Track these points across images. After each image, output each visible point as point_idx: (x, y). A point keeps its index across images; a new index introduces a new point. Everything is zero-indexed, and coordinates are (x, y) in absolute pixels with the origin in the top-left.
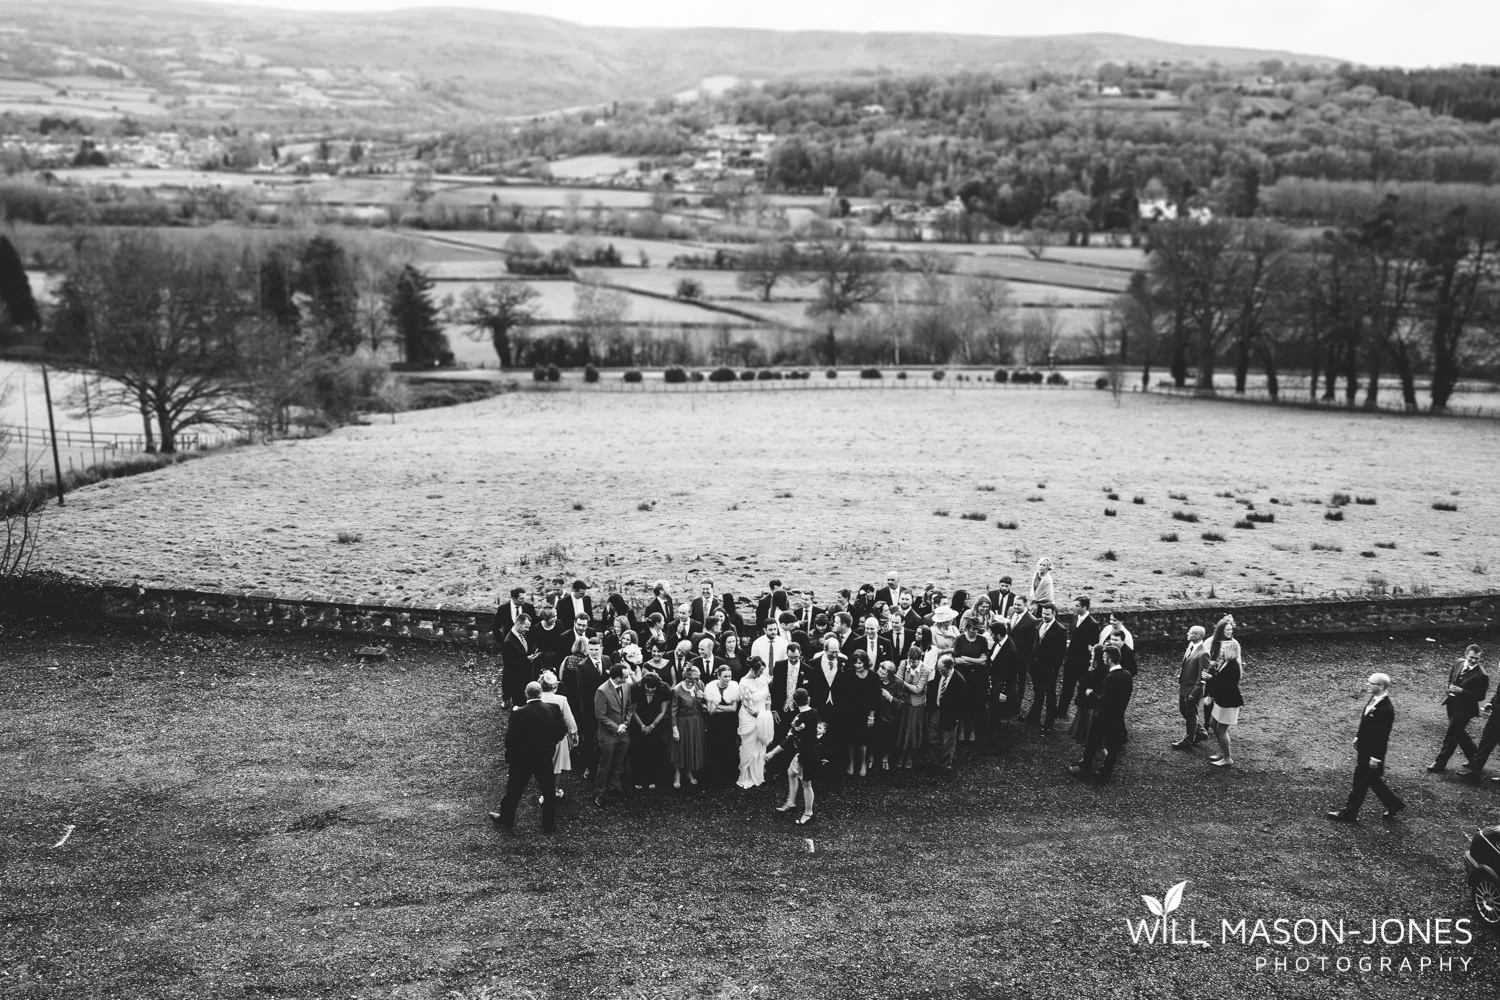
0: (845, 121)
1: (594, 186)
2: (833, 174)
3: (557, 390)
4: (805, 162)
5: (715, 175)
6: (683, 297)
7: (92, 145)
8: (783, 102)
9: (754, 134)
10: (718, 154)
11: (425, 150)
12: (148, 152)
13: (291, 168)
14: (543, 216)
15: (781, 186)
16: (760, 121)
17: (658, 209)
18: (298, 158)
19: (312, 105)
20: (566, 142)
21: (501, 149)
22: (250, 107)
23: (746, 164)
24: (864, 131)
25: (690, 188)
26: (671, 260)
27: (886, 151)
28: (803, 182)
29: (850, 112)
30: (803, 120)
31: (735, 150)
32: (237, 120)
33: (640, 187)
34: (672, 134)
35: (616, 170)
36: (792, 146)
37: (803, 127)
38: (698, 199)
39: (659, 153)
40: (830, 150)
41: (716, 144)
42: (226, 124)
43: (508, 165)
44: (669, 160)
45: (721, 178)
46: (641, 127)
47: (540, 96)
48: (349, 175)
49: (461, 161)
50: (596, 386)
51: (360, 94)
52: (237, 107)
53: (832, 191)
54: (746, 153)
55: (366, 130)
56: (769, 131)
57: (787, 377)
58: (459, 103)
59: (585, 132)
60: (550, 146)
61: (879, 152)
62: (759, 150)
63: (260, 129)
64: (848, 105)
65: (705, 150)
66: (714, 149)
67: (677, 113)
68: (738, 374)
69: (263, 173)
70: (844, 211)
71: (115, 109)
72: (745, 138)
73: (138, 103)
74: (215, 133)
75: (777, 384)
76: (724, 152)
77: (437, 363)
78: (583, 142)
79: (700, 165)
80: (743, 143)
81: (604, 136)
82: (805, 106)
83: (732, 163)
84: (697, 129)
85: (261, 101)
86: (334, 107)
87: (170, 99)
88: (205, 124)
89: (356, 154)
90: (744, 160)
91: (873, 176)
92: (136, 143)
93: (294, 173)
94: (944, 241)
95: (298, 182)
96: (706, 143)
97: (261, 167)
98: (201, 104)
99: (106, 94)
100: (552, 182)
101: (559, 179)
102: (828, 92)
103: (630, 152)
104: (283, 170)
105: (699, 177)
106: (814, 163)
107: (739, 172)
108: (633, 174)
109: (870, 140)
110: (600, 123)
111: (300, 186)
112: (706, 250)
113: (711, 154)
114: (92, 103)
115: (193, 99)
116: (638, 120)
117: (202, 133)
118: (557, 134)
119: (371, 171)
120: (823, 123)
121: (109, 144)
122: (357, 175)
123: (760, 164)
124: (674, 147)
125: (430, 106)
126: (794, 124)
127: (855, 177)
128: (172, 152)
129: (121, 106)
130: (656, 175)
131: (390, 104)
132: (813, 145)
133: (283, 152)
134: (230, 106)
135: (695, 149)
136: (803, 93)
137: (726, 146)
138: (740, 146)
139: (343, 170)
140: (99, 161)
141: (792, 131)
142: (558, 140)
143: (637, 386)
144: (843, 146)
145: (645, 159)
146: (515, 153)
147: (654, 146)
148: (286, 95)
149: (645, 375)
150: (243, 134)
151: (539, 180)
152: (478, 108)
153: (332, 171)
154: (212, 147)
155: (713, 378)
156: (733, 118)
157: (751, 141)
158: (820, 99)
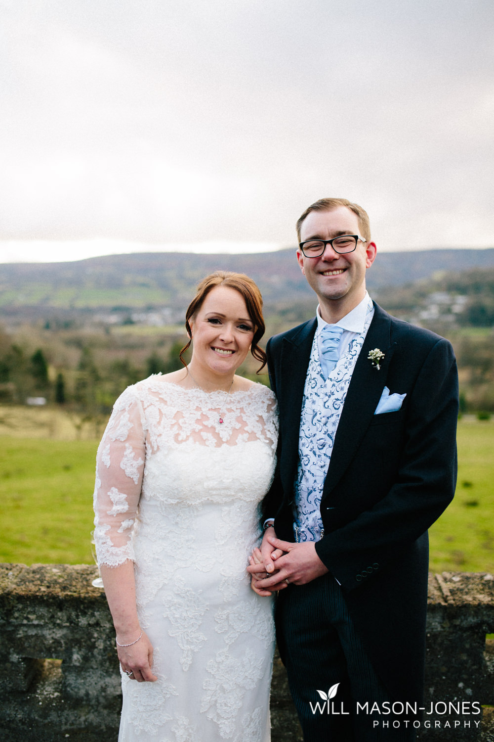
121: (138, 315)
140: (131, 323)
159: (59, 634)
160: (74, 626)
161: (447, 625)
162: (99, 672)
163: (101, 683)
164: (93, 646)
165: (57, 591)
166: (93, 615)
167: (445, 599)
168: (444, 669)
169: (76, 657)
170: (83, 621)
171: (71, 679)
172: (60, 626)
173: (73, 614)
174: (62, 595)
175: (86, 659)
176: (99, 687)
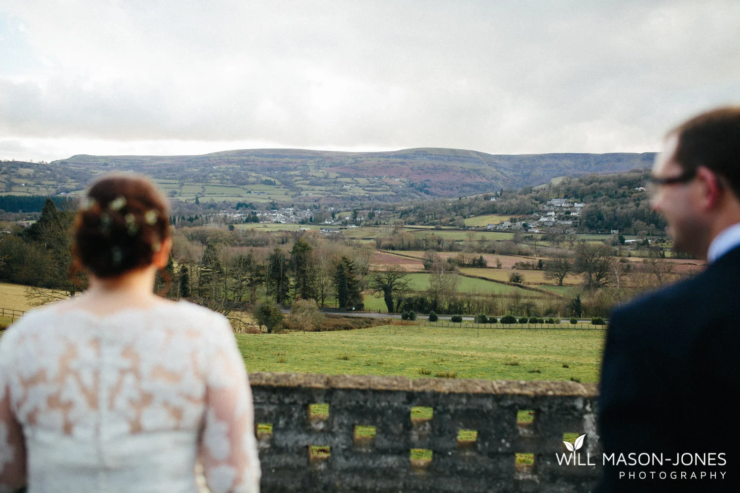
0: (624, 196)
1: (486, 230)
2: (616, 223)
3: (411, 325)
4: (600, 218)
5: (551, 224)
6: (513, 283)
7: (255, 213)
8: (589, 187)
9: (573, 203)
10: (553, 213)
11: (404, 213)
12: (279, 216)
13: (340, 222)
14: (453, 244)
15: (587, 229)
16: (577, 197)
17: (516, 241)
18: (344, 218)
19: (357, 195)
20: (474, 209)
21: (442, 213)
22: (329, 196)
23: (568, 218)
24: (634, 200)
25: (537, 231)
26: (514, 265)
27: (646, 210)
28: (599, 227)
29: (627, 191)
30: (600, 195)
31: (562, 212)
32: (321, 202)
33: (509, 230)
34: (528, 204)
35: (498, 222)
36: (593, 208)
37: (599, 199)
38: (540, 237)
39: (521, 213)
40: (614, 211)
41: (552, 208)
42: (316, 204)
43: (443, 221)
44: (527, 217)
45: (554, 225)
46: (513, 201)
47: (468, 189)
48: (366, 225)
49: (421, 219)
50: (434, 323)
51: (380, 189)
52: (323, 196)
53: (616, 232)
54: (568, 213)
55: (379, 205)
56: (582, 201)
57: (547, 322)
58: (427, 193)
59: (484, 204)
60: (466, 211)
61: (643, 211)
62: (575, 212)
63: (331, 206)
64: (626, 187)
65: (546, 212)
66: (551, 211)
67: (533, 194)
68: (518, 320)
69: (326, 225)
70: (622, 241)
71: (269, 198)
72: (568, 205)
73: (280, 195)
74: (310, 208)
75: (539, 325)
76: (556, 212)
77: (354, 309)
78: (483, 209)
79: (543, 219)
80: (567, 208)
81: (494, 205)
82: (601, 188)
83: (559, 218)
84: (543, 201)
85: (334, 193)
86: (367, 195)
87: (294, 193)
88: (306, 204)
89: (371, 216)
90: (567, 216)
91: (638, 223)
92: (275, 212)
93: (340, 225)
94: (678, 258)
95: (341, 229)
96: (546, 208)
97: (326, 222)
98: (307, 195)
99: (266, 192)
100: (465, 228)
101: (469, 227)
102: (614, 181)
103: (506, 214)
104: (335, 224)
105: (542, 225)
106: (605, 218)
107: (562, 223)
108: (507, 224)
109: (638, 205)
110: (493, 200)
111: (341, 230)
112: (535, 260)
113: (549, 214)
114: (261, 196)
115: (304, 193)
116: (512, 197)
117: (304, 208)
118: (470, 205)
119: (377, 224)
120: (611, 197)
121: (263, 213)
122: (369, 225)
123: (576, 218)
124: (530, 211)
125: (413, 194)
126: (595, 197)
127: (628, 225)
128: (289, 216)
129: (272, 196)
130: (519, 224)
131: (394, 194)
132: (605, 208)
133: (337, 216)
134: (320, 196)
135: (541, 211)
136: (601, 182)
137: (558, 209)
138: (565, 209)
139: (363, 224)
140: (256, 220)
141: (593, 201)
142: (470, 208)
143: (457, 324)
144: (622, 208)
145: (514, 217)
146: (448, 214)
147: (519, 210)
148: (345, 190)
149: (464, 319)
150: (323, 208)
151: (458, 227)
152: (436, 195)
153: (358, 224)
154: (307, 214)
155: (503, 322)
156: (563, 195)
157: (570, 207)
158: (610, 184)
159: (272, 408)
160: (281, 403)
161: (495, 405)
162: (295, 432)
163: (296, 438)
164: (291, 416)
165: (272, 383)
166: (293, 397)
167: (495, 391)
168: (493, 431)
169: (282, 423)
170: (287, 400)
171: (278, 436)
172: (273, 404)
173: (281, 396)
174: (275, 385)
175: (287, 423)
176: (294, 441)
